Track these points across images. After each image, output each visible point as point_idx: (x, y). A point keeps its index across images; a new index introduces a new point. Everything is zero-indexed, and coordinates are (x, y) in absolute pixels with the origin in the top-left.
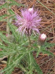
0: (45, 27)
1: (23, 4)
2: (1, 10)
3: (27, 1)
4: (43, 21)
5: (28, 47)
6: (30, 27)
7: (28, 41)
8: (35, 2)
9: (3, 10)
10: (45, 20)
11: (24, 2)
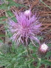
0: (49, 29)
1: (24, 4)
2: (1, 11)
3: (29, 1)
4: (46, 22)
5: (26, 57)
6: (27, 35)
7: (26, 51)
8: (38, 2)
9: (2, 11)
10: (49, 21)
11: (26, 2)
